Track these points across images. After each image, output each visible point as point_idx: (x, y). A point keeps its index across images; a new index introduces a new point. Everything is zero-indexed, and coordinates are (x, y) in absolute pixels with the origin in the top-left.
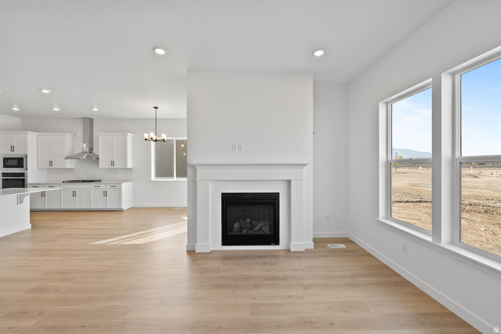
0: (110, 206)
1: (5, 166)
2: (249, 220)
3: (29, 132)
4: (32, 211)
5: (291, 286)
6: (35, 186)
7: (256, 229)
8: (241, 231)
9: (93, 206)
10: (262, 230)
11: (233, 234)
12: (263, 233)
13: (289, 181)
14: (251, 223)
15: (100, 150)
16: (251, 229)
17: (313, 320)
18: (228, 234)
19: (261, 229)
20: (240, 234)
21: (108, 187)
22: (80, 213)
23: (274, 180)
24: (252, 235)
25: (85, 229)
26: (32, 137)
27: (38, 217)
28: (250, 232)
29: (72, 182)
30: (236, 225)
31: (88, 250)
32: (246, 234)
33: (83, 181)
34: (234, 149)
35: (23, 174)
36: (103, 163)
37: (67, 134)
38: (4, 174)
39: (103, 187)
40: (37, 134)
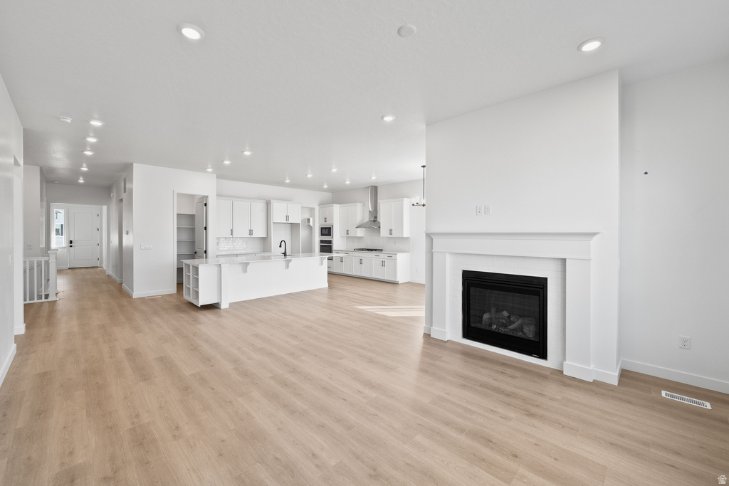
0: (387, 278)
1: (322, 235)
2: (505, 314)
3: (334, 205)
4: (329, 274)
5: (509, 405)
6: (338, 252)
7: (511, 327)
8: (490, 325)
9: (374, 276)
10: (522, 332)
11: (478, 326)
12: (523, 336)
13: (564, 260)
14: (509, 317)
15: (382, 219)
16: (505, 326)
17: (494, 441)
18: (473, 325)
19: (521, 329)
20: (488, 328)
21: (386, 256)
22: (358, 280)
23: (539, 258)
24: (506, 335)
25: (358, 294)
26: (336, 208)
27: (335, 279)
28: (502, 330)
29: (360, 250)
30: (486, 316)
31: (350, 311)
32: (497, 331)
33: (368, 250)
34: (478, 213)
35: (330, 242)
36: (384, 232)
37: (358, 204)
38: (322, 241)
39: (382, 256)
40: (339, 205)
